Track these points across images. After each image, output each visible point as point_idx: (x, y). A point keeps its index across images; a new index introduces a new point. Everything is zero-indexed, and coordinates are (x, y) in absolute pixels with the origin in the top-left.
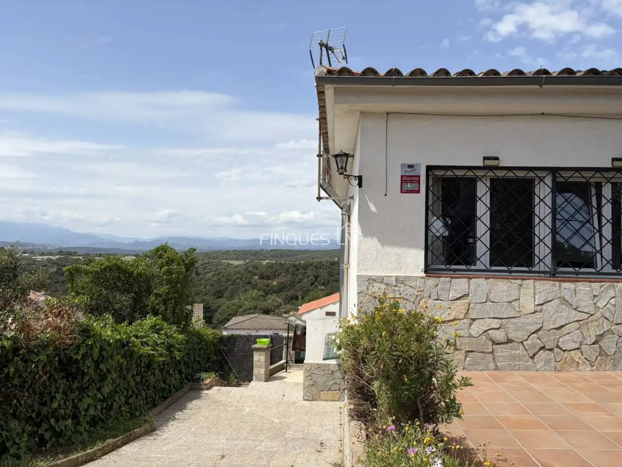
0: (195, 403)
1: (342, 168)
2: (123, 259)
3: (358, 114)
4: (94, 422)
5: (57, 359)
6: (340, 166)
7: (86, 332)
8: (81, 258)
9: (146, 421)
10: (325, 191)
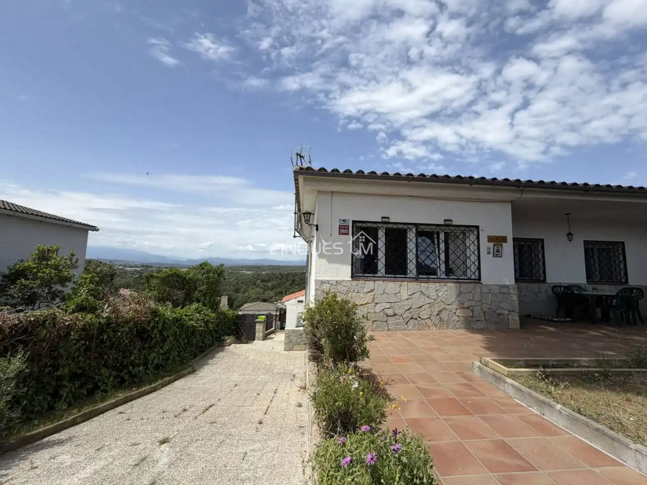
0: (221, 354)
1: (307, 220)
2: (181, 270)
3: (316, 192)
4: (157, 367)
5: (135, 329)
6: (306, 219)
7: (155, 313)
8: (155, 269)
9: (190, 366)
10: (298, 232)
